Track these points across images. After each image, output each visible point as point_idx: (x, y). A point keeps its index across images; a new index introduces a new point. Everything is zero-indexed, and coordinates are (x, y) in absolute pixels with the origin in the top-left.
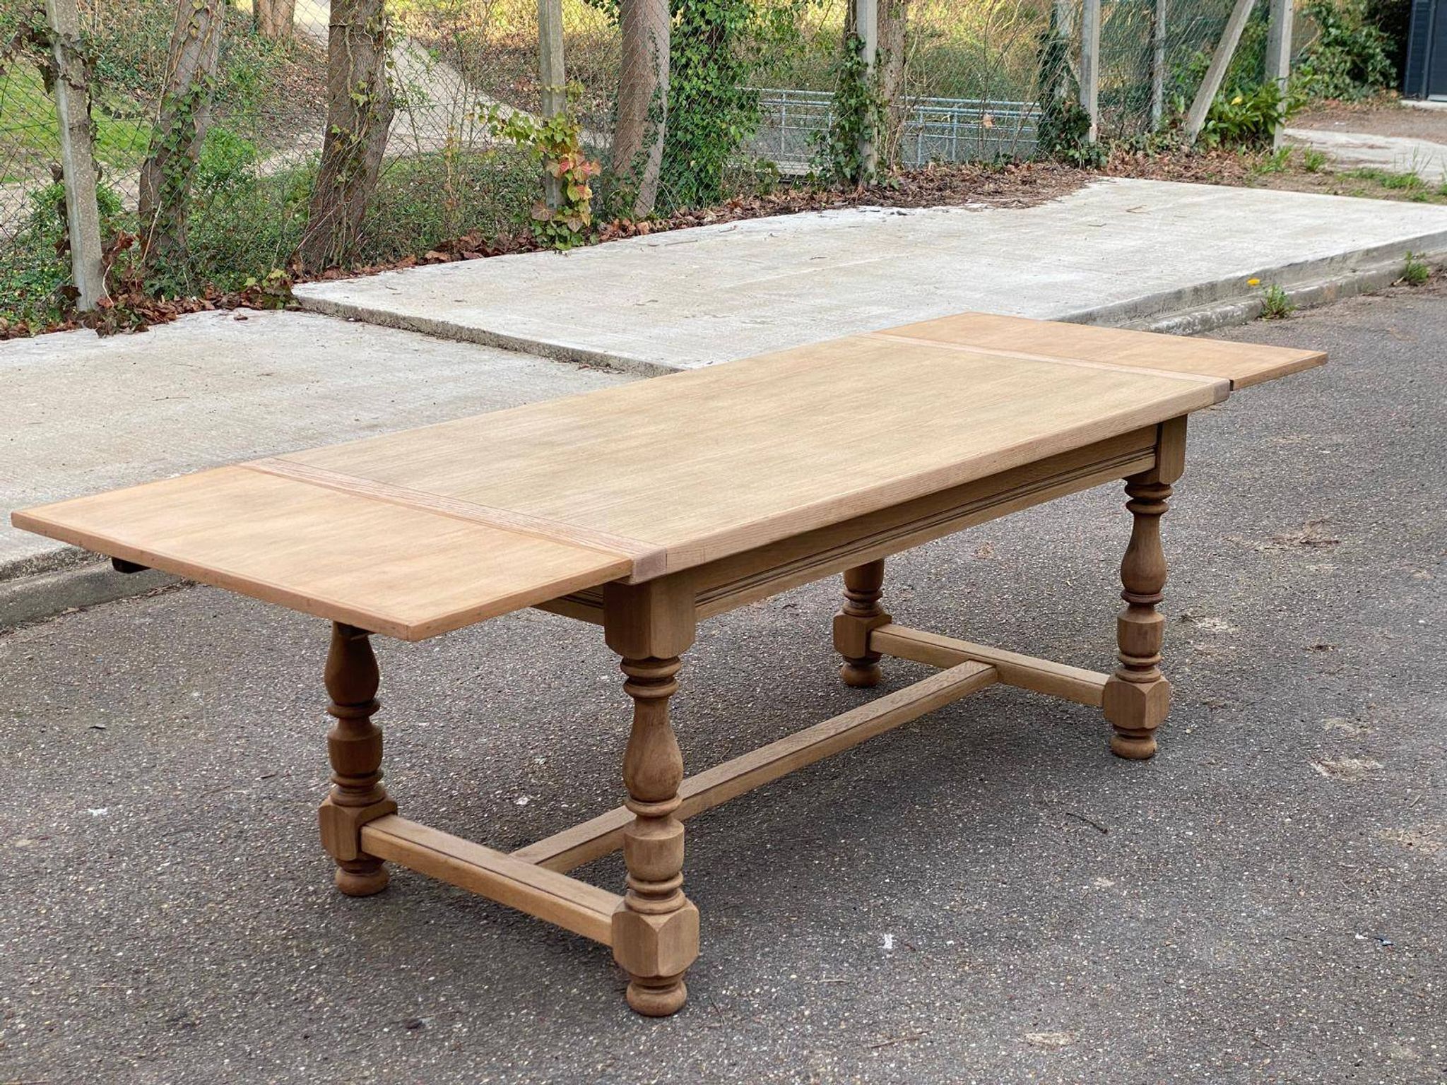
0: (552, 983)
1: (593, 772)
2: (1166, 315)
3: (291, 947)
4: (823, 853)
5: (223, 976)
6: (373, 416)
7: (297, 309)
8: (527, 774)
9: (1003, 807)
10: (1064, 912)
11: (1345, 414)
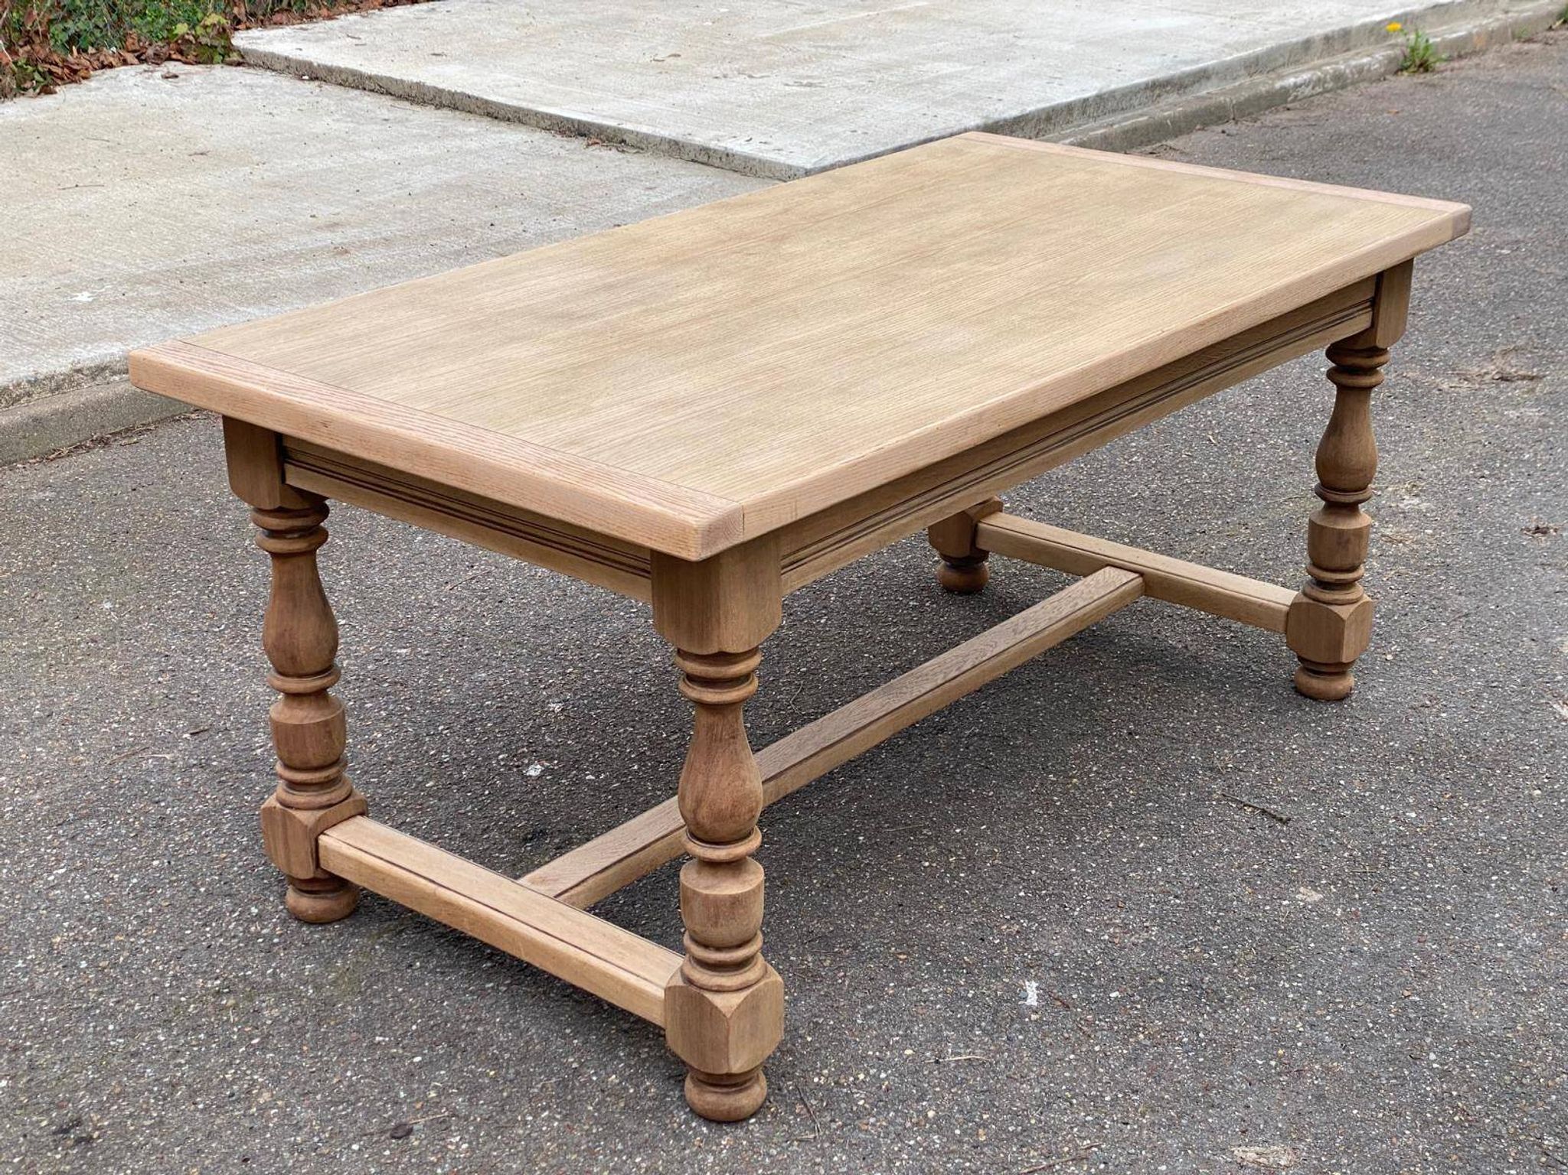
0: (581, 1064)
1: (626, 724)
2: (1291, 69)
3: (225, 1008)
4: (933, 849)
5: (133, 1055)
6: (332, 209)
7: (239, 64)
8: (540, 726)
9: (1164, 775)
10: (1262, 944)
11: (1520, 199)
